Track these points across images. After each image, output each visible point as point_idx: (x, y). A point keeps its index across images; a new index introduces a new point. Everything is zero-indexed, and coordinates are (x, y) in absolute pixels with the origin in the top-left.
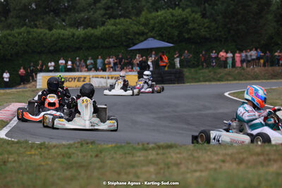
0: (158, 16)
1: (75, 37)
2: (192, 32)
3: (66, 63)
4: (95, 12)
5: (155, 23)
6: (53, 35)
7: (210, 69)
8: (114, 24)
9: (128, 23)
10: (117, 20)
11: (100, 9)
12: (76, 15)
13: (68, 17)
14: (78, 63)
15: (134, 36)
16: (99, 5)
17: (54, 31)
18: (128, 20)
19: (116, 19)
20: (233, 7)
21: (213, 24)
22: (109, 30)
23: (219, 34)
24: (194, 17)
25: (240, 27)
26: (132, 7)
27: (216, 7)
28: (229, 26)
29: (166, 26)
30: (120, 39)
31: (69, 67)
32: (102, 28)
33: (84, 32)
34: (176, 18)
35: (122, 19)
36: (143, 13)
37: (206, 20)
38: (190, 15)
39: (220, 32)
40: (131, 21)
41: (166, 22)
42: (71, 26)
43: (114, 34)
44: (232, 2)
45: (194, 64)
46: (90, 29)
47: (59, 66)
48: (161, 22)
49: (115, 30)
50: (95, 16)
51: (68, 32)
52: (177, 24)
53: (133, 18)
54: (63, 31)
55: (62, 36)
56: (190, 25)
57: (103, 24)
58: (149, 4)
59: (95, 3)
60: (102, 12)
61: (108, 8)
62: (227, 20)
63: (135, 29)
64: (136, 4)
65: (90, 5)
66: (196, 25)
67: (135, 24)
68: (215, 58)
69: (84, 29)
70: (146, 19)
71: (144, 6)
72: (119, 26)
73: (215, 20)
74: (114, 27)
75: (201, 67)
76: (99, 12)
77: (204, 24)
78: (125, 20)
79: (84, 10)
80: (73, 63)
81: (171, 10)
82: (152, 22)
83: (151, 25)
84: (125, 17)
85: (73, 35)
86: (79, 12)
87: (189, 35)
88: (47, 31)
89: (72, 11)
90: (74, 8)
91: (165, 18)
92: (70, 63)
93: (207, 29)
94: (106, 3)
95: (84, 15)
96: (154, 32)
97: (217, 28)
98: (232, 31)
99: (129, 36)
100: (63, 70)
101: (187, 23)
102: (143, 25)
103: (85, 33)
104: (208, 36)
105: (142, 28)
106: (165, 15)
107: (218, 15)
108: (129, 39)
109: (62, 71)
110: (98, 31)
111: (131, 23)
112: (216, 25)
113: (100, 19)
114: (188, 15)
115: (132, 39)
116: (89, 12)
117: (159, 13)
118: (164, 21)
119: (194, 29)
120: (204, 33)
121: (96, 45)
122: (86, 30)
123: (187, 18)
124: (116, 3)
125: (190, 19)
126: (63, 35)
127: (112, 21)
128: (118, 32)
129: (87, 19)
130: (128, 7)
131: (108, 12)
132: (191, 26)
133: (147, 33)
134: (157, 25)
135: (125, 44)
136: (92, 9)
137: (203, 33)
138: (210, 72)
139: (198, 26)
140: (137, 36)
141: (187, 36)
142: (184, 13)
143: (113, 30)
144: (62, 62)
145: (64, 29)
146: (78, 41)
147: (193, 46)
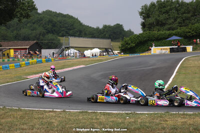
0: (195, 26)
8: (180, 29)
12: (168, 26)
13: (165, 27)
17: (159, 32)
19: (181, 27)
32: (176, 31)
35: (183, 27)
42: (166, 30)
46: (171, 31)
48: (196, 28)
49: (180, 31)
51: (164, 31)
54: (162, 32)
57: (177, 29)
60: (177, 24)
61: (179, 23)
63: (187, 30)
65: (173, 22)
72: (182, 30)
79: (170, 24)
90: (167, 24)
91: (198, 26)
95: (170, 26)
102: (190, 29)
103: (170, 33)
110: (174, 32)
116: (172, 25)
129: (172, 27)
134: (194, 29)
135: (183, 36)
136: (174, 24)
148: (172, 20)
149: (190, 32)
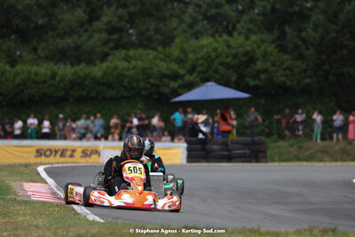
0: (203, 47)
1: (58, 79)
2: (262, 76)
3: (40, 123)
4: (90, 37)
5: (197, 60)
6: (17, 74)
7: (292, 141)
8: (127, 59)
9: (151, 57)
10: (132, 52)
11: (100, 31)
12: (58, 40)
13: (43, 45)
14: (61, 125)
15: (161, 80)
16: (97, 25)
17: (19, 68)
18: (150, 51)
19: (128, 49)
20: (334, 35)
21: (298, 63)
22: (116, 68)
23: (307, 81)
24: (265, 51)
25: (345, 70)
26: (155, 30)
27: (304, 34)
28: (326, 67)
29: (216, 64)
30: (135, 85)
31: (46, 130)
32: (104, 65)
33: (73, 70)
34: (234, 51)
35: (140, 51)
36: (177, 40)
37: (286, 57)
38: (259, 47)
39: (310, 77)
40: (155, 53)
41: (217, 57)
42: (48, 59)
43: (126, 76)
44: (333, 26)
45: (263, 131)
46: (83, 65)
47: (28, 128)
48: (208, 58)
49: (128, 70)
50: (91, 42)
51: (44, 69)
52: (236, 61)
53: (160, 48)
54: (35, 69)
55: (33, 76)
56: (259, 63)
57: (104, 57)
58: (184, 25)
59: (90, 21)
60: (104, 36)
61: (112, 30)
62: (324, 57)
63: (163, 67)
64: (161, 25)
65: (82, 24)
66: (269, 64)
67: (163, 60)
68: (302, 122)
69: (72, 65)
70: (183, 51)
71: (175, 29)
72: (134, 63)
73: (301, 57)
74: (126, 64)
75: (275, 137)
76: (97, 36)
77: (283, 63)
78: (145, 52)
79: (70, 32)
80: (52, 124)
81: (225, 37)
82: (191, 56)
83: (190, 63)
84: (145, 47)
85: (53, 76)
86: (62, 36)
87: (256, 82)
88: (8, 67)
89: (51, 33)
90: (54, 29)
91: (215, 50)
92: (46, 123)
93: (287, 72)
94: (110, 22)
95: (69, 41)
96: (195, 75)
97: (305, 71)
98: (331, 77)
99: (152, 81)
100: (34, 135)
101: (252, 60)
103: (75, 73)
104: (289, 83)
105: (174, 66)
106: (215, 45)
107: (307, 49)
108: (152, 85)
109: (31, 138)
110: (98, 70)
111: (155, 58)
112: (304, 66)
113: (99, 49)
114: (255, 46)
115: (157, 86)
116: (80, 36)
117: (205, 41)
118: (213, 55)
119: (265, 71)
120: (282, 79)
121: (93, 94)
122: (77, 68)
123: (253, 51)
124: (127, 21)
125: (259, 53)
126: (36, 74)
127: (123, 53)
128: (133, 72)
129: (77, 48)
130: (148, 30)
131: (114, 37)
132: (259, 65)
133: (183, 76)
134: (200, 62)
135: (143, 92)
136: (86, 31)
137: (280, 78)
138: (291, 146)
139: (273, 65)
140: (166, 80)
141: (252, 83)
142: (248, 43)
143: (124, 69)
144: (32, 121)
145: (37, 65)
146: (62, 85)
147: (262, 101)
148: (80, 14)
149: (175, 77)
